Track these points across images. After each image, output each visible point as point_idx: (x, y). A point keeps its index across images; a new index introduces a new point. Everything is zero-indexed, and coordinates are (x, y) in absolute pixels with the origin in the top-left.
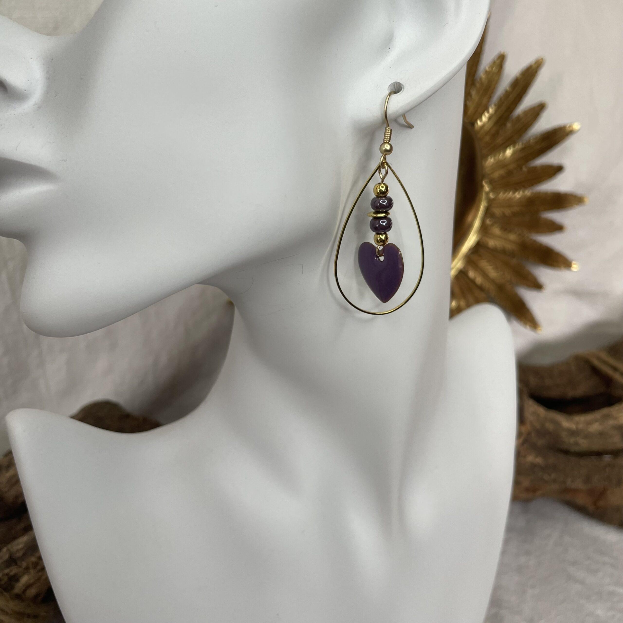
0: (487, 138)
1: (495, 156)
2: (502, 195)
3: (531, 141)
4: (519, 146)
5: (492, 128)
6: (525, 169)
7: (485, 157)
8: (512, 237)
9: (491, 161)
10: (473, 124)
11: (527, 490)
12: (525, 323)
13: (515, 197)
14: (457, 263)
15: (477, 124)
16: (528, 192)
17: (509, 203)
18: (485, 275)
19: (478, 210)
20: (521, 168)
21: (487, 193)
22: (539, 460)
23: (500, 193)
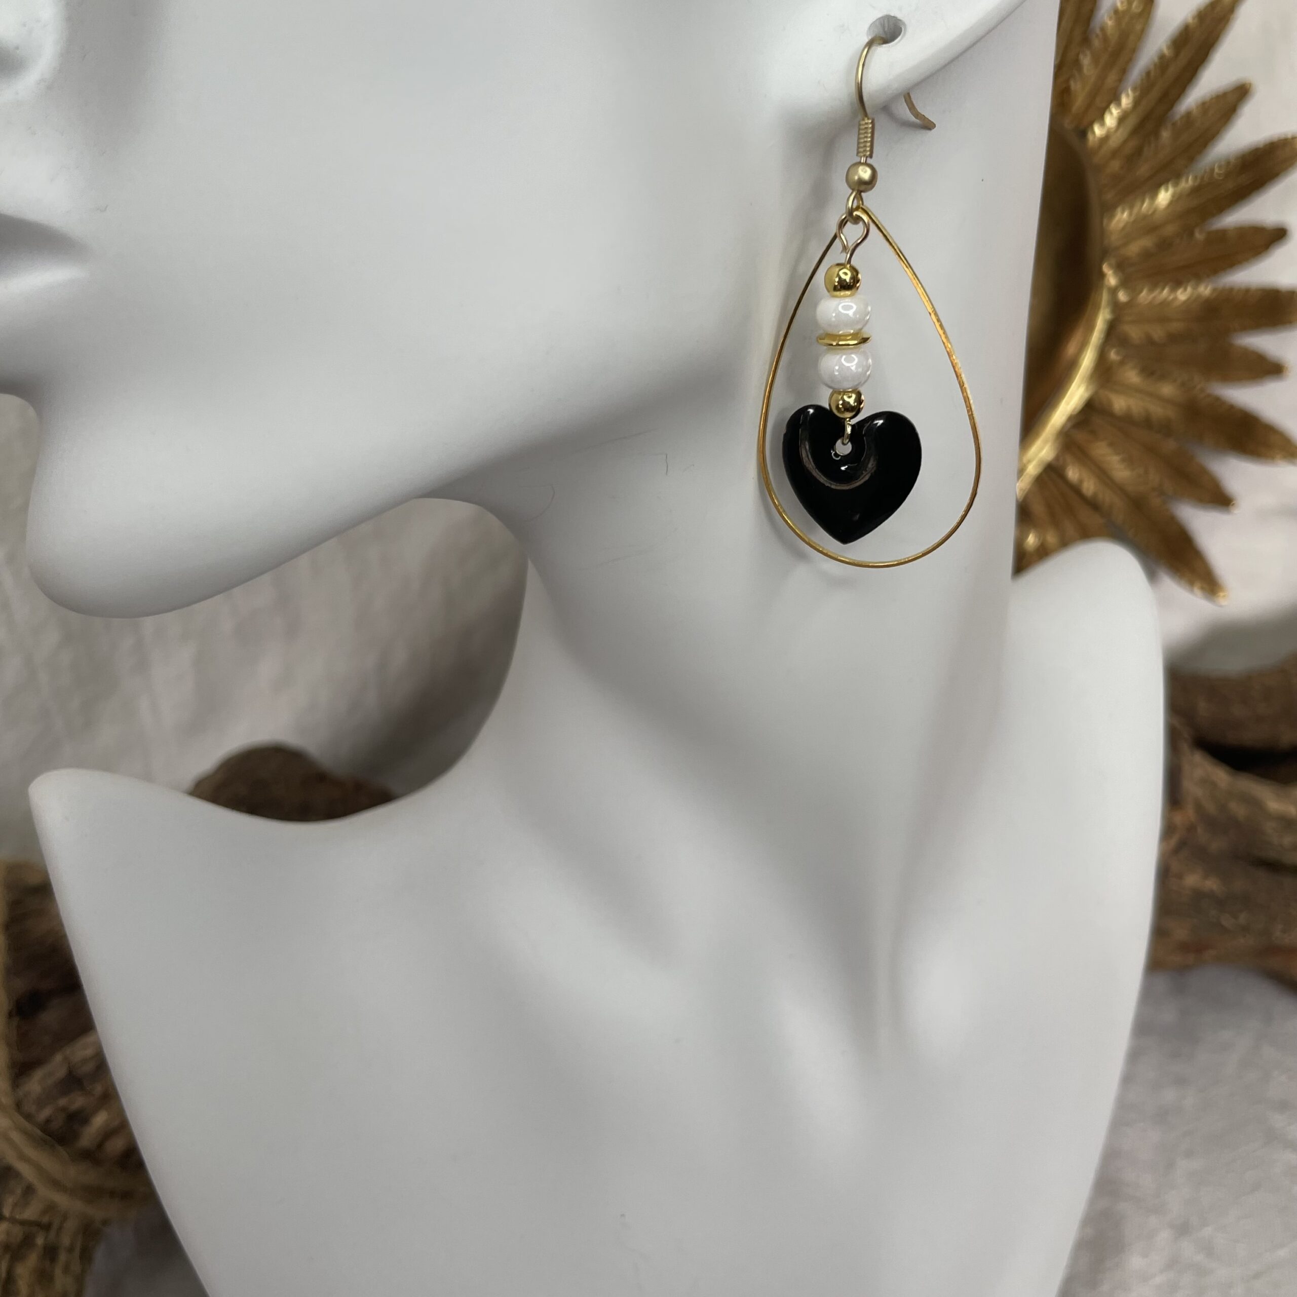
0: (1115, 165)
1: (1131, 208)
2: (1145, 296)
3: (1216, 170)
4: (1187, 183)
5: (1125, 142)
6: (1199, 236)
7: (1109, 209)
8: (1167, 390)
9: (1122, 217)
10: (1083, 132)
11: (1184, 947)
12: (1191, 583)
13: (1176, 298)
14: (1041, 449)
15: (1094, 133)
16: (1206, 288)
17: (1161, 313)
18: (1102, 474)
19: (1091, 328)
20: (1191, 234)
21: (1113, 291)
22: (1212, 884)
23: (1141, 291)
